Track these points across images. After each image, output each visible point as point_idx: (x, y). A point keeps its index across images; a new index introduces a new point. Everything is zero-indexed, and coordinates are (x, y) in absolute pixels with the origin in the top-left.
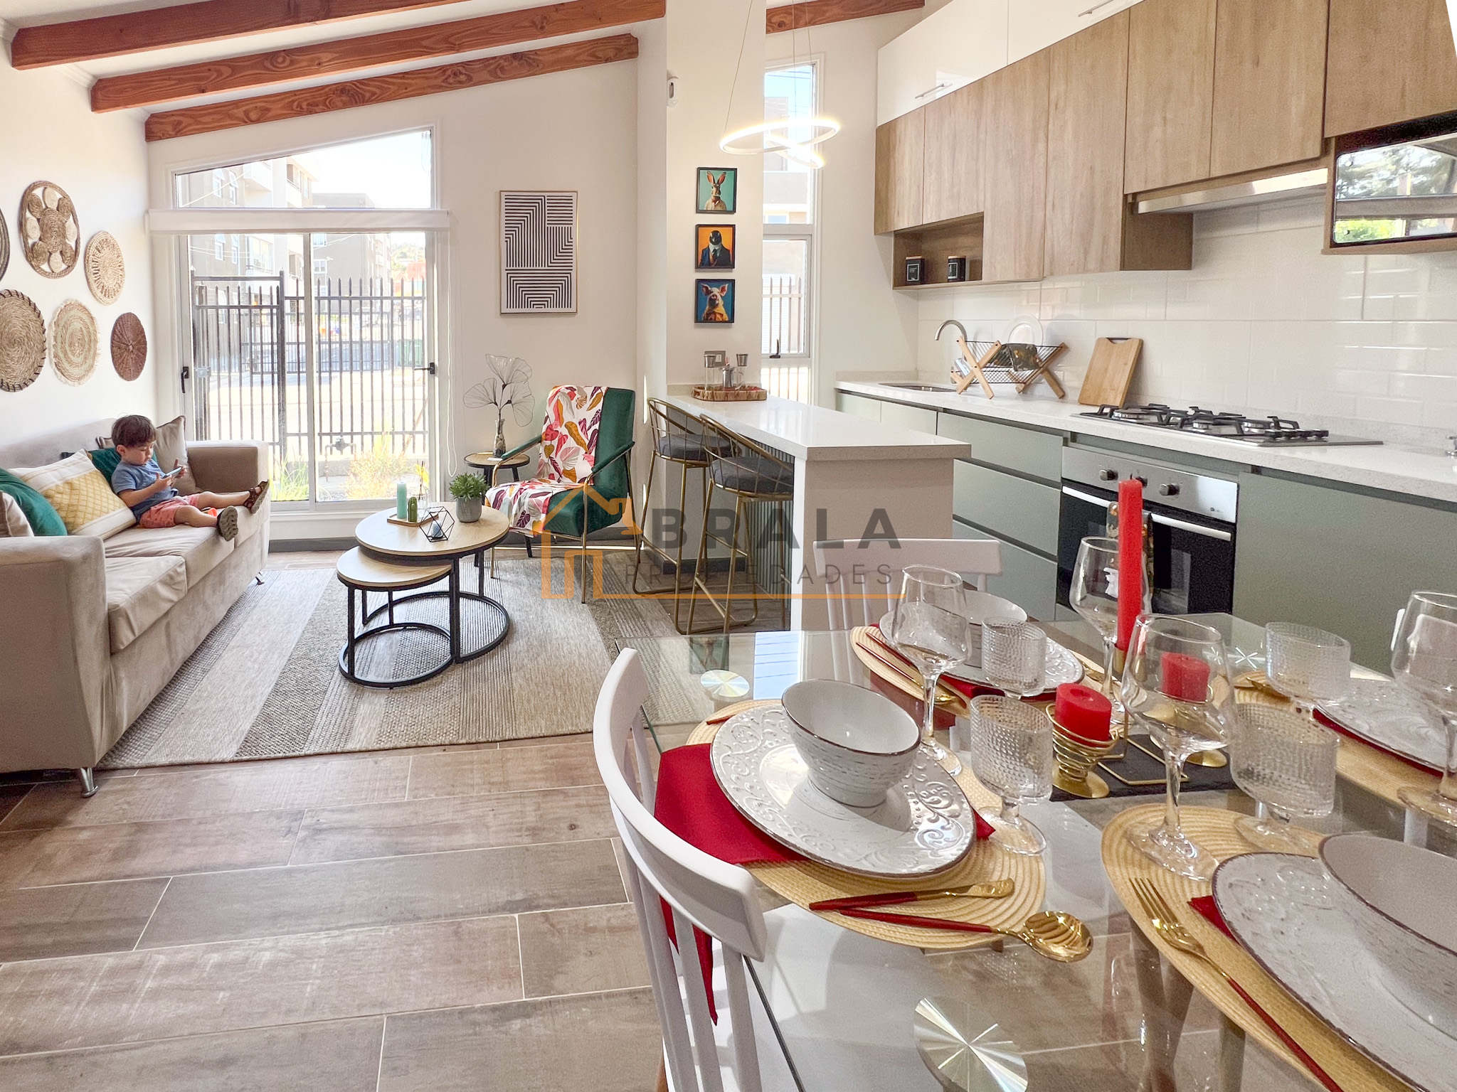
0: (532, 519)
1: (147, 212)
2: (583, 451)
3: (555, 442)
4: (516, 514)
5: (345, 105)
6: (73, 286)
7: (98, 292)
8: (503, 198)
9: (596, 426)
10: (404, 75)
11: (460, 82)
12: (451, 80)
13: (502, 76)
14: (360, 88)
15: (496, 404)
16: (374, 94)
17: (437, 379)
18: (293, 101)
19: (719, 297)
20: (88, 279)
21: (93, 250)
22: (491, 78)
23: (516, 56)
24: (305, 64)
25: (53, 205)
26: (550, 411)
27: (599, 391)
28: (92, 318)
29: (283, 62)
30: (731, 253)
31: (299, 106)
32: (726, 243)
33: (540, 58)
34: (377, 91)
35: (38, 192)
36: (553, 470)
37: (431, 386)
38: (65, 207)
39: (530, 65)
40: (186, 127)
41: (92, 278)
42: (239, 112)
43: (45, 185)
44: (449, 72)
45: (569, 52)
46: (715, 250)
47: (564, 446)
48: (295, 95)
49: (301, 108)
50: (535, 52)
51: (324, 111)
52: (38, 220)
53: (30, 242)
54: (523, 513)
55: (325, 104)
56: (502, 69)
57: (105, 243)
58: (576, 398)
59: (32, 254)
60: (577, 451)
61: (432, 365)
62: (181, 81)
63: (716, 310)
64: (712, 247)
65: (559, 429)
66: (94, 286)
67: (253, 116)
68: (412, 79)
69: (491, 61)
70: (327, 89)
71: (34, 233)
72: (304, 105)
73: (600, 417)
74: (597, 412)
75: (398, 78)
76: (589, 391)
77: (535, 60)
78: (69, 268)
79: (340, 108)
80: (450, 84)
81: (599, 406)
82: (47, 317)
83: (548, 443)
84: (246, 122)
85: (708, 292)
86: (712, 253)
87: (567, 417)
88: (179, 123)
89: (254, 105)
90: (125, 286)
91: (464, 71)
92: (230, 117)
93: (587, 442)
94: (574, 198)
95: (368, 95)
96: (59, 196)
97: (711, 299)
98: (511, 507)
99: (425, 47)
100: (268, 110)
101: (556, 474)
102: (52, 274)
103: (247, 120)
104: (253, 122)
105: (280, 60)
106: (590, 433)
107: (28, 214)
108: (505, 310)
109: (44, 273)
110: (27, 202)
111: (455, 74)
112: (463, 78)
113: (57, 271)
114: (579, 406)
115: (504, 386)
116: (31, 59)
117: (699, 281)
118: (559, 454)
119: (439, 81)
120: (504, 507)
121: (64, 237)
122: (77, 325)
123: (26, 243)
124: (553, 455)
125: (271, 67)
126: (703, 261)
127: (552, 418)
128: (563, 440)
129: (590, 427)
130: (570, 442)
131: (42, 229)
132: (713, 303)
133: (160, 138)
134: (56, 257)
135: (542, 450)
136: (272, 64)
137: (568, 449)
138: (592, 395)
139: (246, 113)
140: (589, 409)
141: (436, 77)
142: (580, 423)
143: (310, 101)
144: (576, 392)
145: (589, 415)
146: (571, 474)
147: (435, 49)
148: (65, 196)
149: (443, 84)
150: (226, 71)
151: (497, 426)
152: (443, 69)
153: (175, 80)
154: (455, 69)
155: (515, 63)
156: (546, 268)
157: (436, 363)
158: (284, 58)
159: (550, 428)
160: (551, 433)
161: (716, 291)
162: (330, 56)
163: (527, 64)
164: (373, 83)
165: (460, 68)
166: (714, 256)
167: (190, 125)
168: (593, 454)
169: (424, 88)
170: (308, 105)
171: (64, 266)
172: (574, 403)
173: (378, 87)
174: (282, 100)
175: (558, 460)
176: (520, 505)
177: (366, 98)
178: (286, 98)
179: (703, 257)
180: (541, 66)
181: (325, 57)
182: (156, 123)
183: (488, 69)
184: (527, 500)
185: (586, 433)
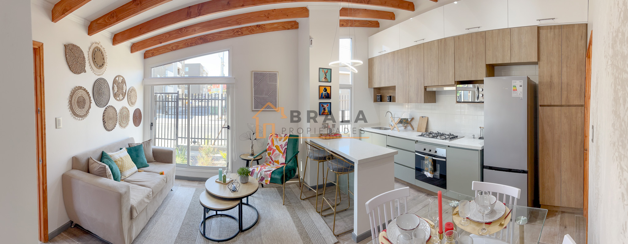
0: (265, 179)
1: (143, 79)
2: (281, 155)
3: (271, 152)
4: (259, 177)
5: (202, 43)
6: (124, 103)
7: (130, 103)
8: (253, 73)
9: (286, 147)
10: (220, 32)
11: (239, 34)
12: (236, 33)
13: (253, 32)
14: (206, 37)
15: (251, 139)
16: (211, 39)
17: (230, 131)
18: (186, 43)
19: (326, 108)
20: (128, 100)
21: (130, 92)
22: (249, 33)
23: (257, 26)
24: (191, 31)
25: (120, 82)
26: (270, 141)
27: (287, 135)
28: (128, 111)
29: (184, 31)
30: (330, 94)
32: (328, 91)
33: (266, 27)
34: (212, 38)
35: (117, 78)
36: (271, 160)
37: (228, 133)
38: (124, 82)
39: (262, 29)
40: (155, 53)
41: (129, 100)
42: (170, 48)
43: (119, 76)
44: (235, 31)
45: (276, 25)
46: (325, 94)
48: (187, 41)
49: (188, 45)
50: (264, 25)
51: (195, 45)
52: (117, 86)
53: (115, 92)
54: (262, 177)
55: (195, 43)
56: (253, 30)
57: (132, 90)
58: (278, 138)
59: (115, 95)
60: (279, 155)
61: (228, 126)
62: (155, 40)
63: (325, 111)
64: (324, 93)
65: (273, 147)
66: (129, 102)
67: (174, 48)
68: (223, 34)
69: (249, 28)
70: (196, 38)
71: (116, 90)
72: (189, 44)
73: (287, 144)
74: (286, 142)
75: (218, 33)
76: (283, 135)
77: (264, 28)
78: (124, 98)
79: (200, 44)
80: (236, 35)
81: (287, 141)
82: (118, 112)
83: (269, 152)
85: (323, 106)
86: (324, 94)
87: (275, 144)
88: (153, 52)
89: (174, 45)
90: (137, 101)
91: (240, 31)
92: (168, 49)
93: (283, 152)
94: (277, 74)
95: (209, 39)
96: (122, 79)
97: (324, 108)
98: (257, 175)
99: (228, 24)
100: (179, 46)
101: (272, 162)
102: (120, 100)
103: (172, 50)
104: (174, 50)
105: (183, 30)
106: (284, 149)
107: (115, 85)
108: (254, 109)
109: (118, 100)
110: (115, 82)
113: (121, 99)
114: (280, 140)
115: (254, 134)
116: (117, 42)
117: (320, 103)
118: (273, 155)
119: (232, 34)
120: (255, 175)
121: (123, 90)
122: (125, 113)
123: (114, 93)
124: (271, 156)
125: (180, 33)
126: (321, 97)
127: (270, 144)
128: (274, 151)
129: (284, 147)
130: (277, 152)
131: (118, 88)
132: (324, 109)
133: (148, 58)
134: (121, 95)
135: (267, 154)
136: (181, 32)
137: (276, 154)
138: (284, 137)
139: (172, 48)
140: (283, 141)
141: (231, 33)
142: (280, 146)
143: (191, 42)
144: (278, 136)
145: (284, 143)
146: (278, 162)
147: (232, 24)
148: (124, 78)
150: (168, 36)
151: (251, 147)
152: (233, 30)
153: (153, 40)
154: (237, 30)
155: (258, 28)
156: (268, 96)
157: (230, 126)
158: (184, 30)
159: (269, 147)
160: (270, 149)
161: (325, 106)
162: (198, 28)
163: (261, 29)
164: (211, 35)
166: (325, 96)
167: (156, 53)
168: (285, 156)
169: (227, 37)
171: (122, 98)
174: (182, 42)
175: (272, 157)
176: (261, 174)
177: (208, 41)
178: (184, 42)
179: (321, 96)
180: (266, 29)
181: (197, 28)
182: (147, 53)
183: (249, 30)
184: (263, 173)
185: (282, 149)
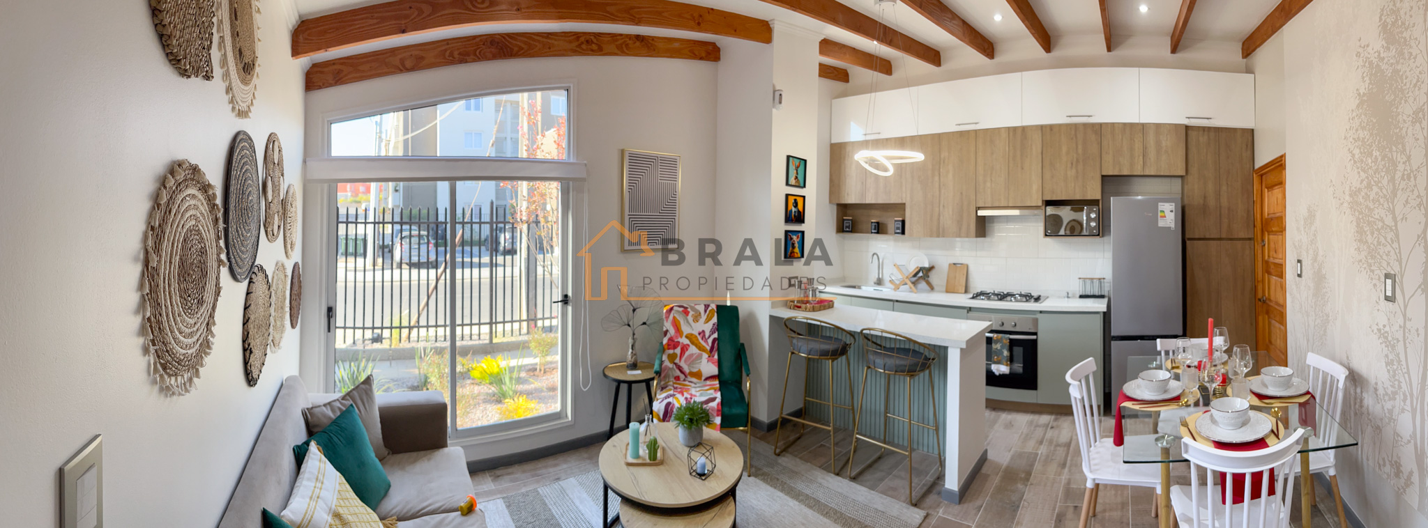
3: (678, 351)
5: (495, 57)
9: (715, 336)
10: (549, 35)
11: (592, 50)
12: (584, 46)
13: (626, 51)
14: (508, 41)
15: (631, 327)
16: (521, 49)
18: (446, 50)
19: (796, 242)
22: (617, 52)
23: (637, 37)
26: (670, 327)
27: (710, 308)
30: (802, 214)
31: (451, 55)
33: (656, 44)
34: (523, 47)
36: (678, 373)
39: (650, 47)
40: (346, 75)
42: (398, 60)
44: (582, 39)
45: (676, 45)
47: (687, 354)
48: (448, 44)
49: (454, 57)
50: (653, 38)
51: (474, 61)
55: (475, 55)
56: (627, 46)
58: (690, 314)
60: (700, 356)
64: (794, 209)
65: (680, 340)
67: (408, 64)
68: (556, 40)
69: (618, 37)
70: (478, 39)
72: (456, 54)
73: (716, 328)
74: (714, 324)
75: (543, 37)
76: (701, 308)
77: (653, 45)
79: (489, 60)
80: (584, 50)
81: (715, 320)
83: (671, 351)
84: (401, 70)
85: (791, 240)
86: (793, 213)
87: (686, 330)
88: (340, 71)
91: (595, 41)
92: (387, 65)
95: (516, 49)
100: (422, 58)
101: (682, 377)
103: (403, 68)
104: (409, 70)
106: (709, 341)
111: (587, 41)
112: (594, 47)
114: (696, 319)
115: (634, 310)
118: (683, 359)
119: (575, 46)
124: (677, 361)
126: (788, 219)
128: (685, 348)
129: (709, 337)
130: (693, 350)
132: (793, 245)
135: (665, 358)
137: (692, 355)
138: (706, 311)
139: (402, 61)
140: (706, 323)
141: (572, 42)
142: (699, 334)
143: (463, 50)
144: (689, 309)
145: (708, 328)
146: (697, 375)
149: (578, 49)
151: (631, 344)
152: (577, 35)
154: (588, 37)
155: (638, 44)
156: (658, 214)
159: (672, 340)
161: (795, 238)
163: (647, 47)
164: (519, 38)
165: (592, 37)
166: (795, 216)
167: (350, 73)
168: (716, 357)
169: (565, 50)
170: (460, 54)
172: (690, 318)
173: (525, 43)
174: (434, 48)
175: (682, 364)
177: (514, 52)
178: (442, 46)
183: (617, 43)
185: (706, 341)
